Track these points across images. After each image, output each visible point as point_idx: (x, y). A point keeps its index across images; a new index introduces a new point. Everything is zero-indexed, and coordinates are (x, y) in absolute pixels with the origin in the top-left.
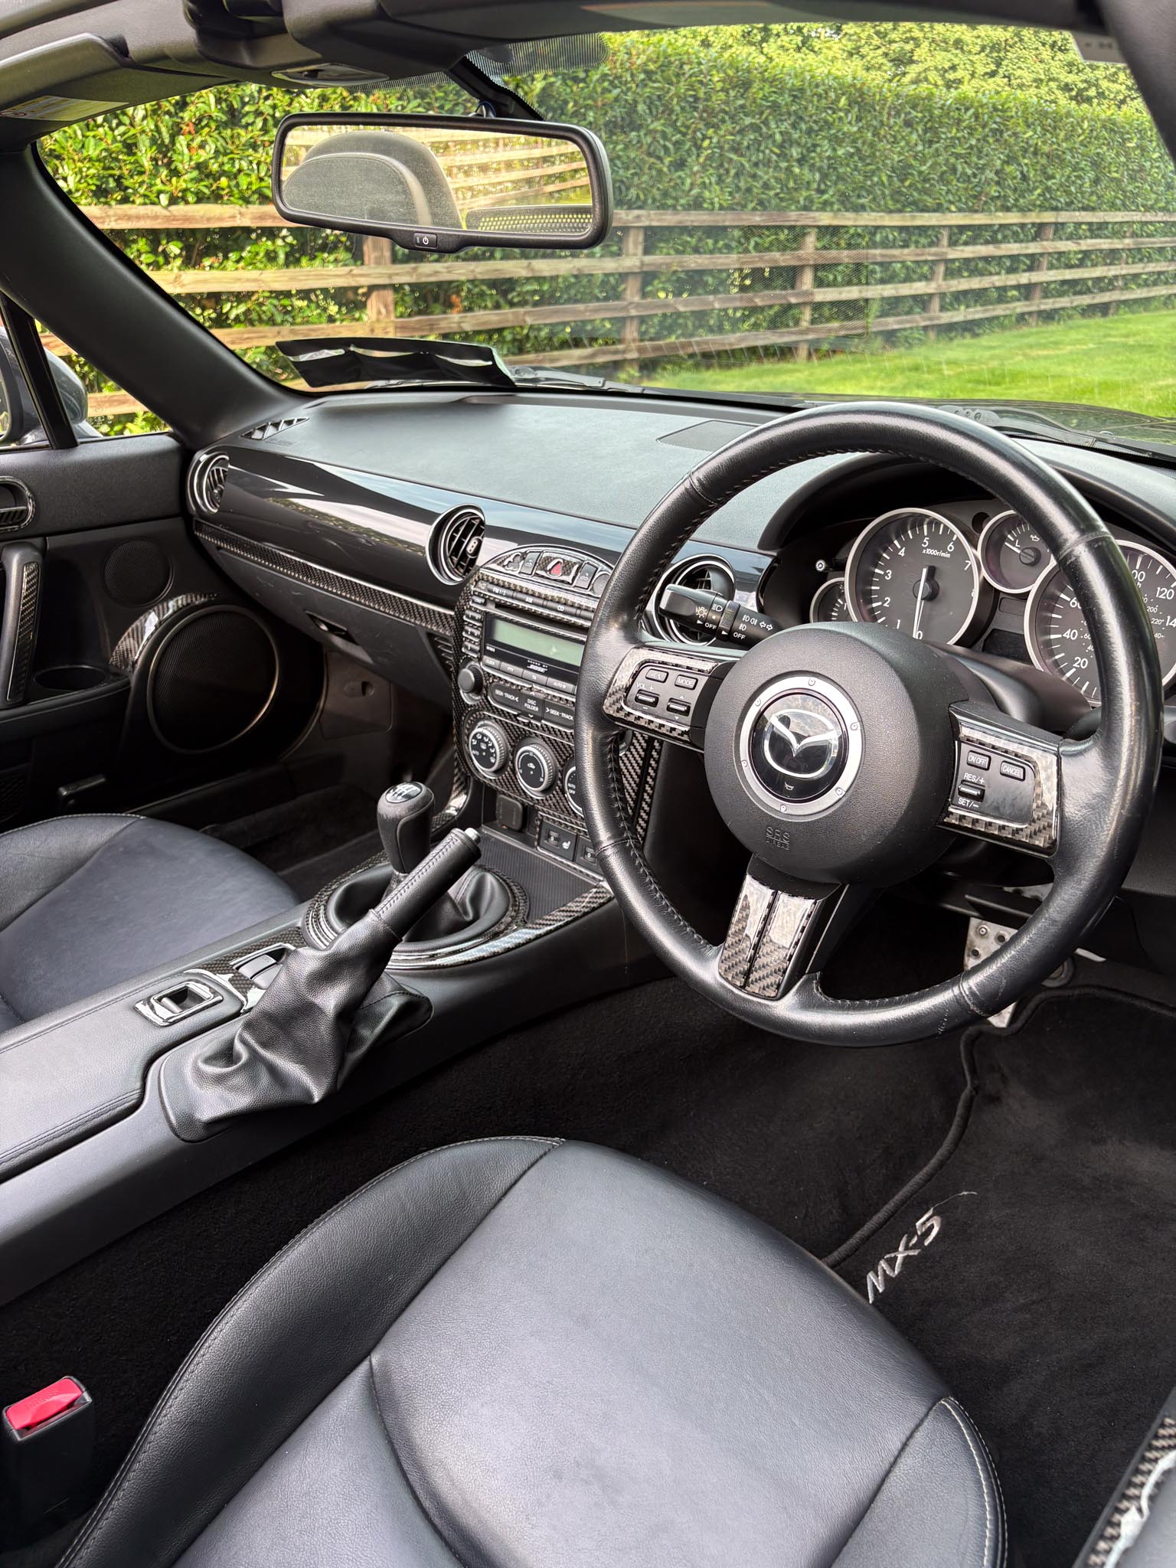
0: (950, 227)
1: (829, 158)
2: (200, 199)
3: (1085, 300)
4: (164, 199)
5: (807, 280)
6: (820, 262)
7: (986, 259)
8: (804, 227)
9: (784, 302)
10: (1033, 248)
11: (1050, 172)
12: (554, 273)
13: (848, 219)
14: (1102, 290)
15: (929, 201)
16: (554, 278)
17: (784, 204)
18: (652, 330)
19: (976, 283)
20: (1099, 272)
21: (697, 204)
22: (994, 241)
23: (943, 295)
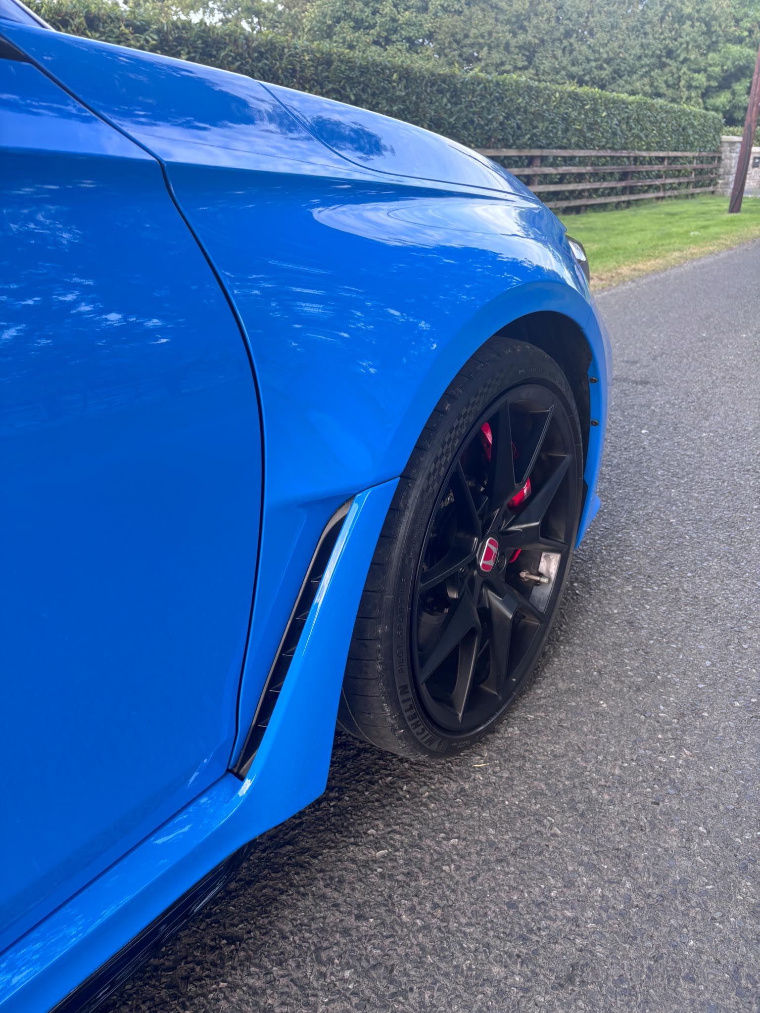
10: (528, 171)
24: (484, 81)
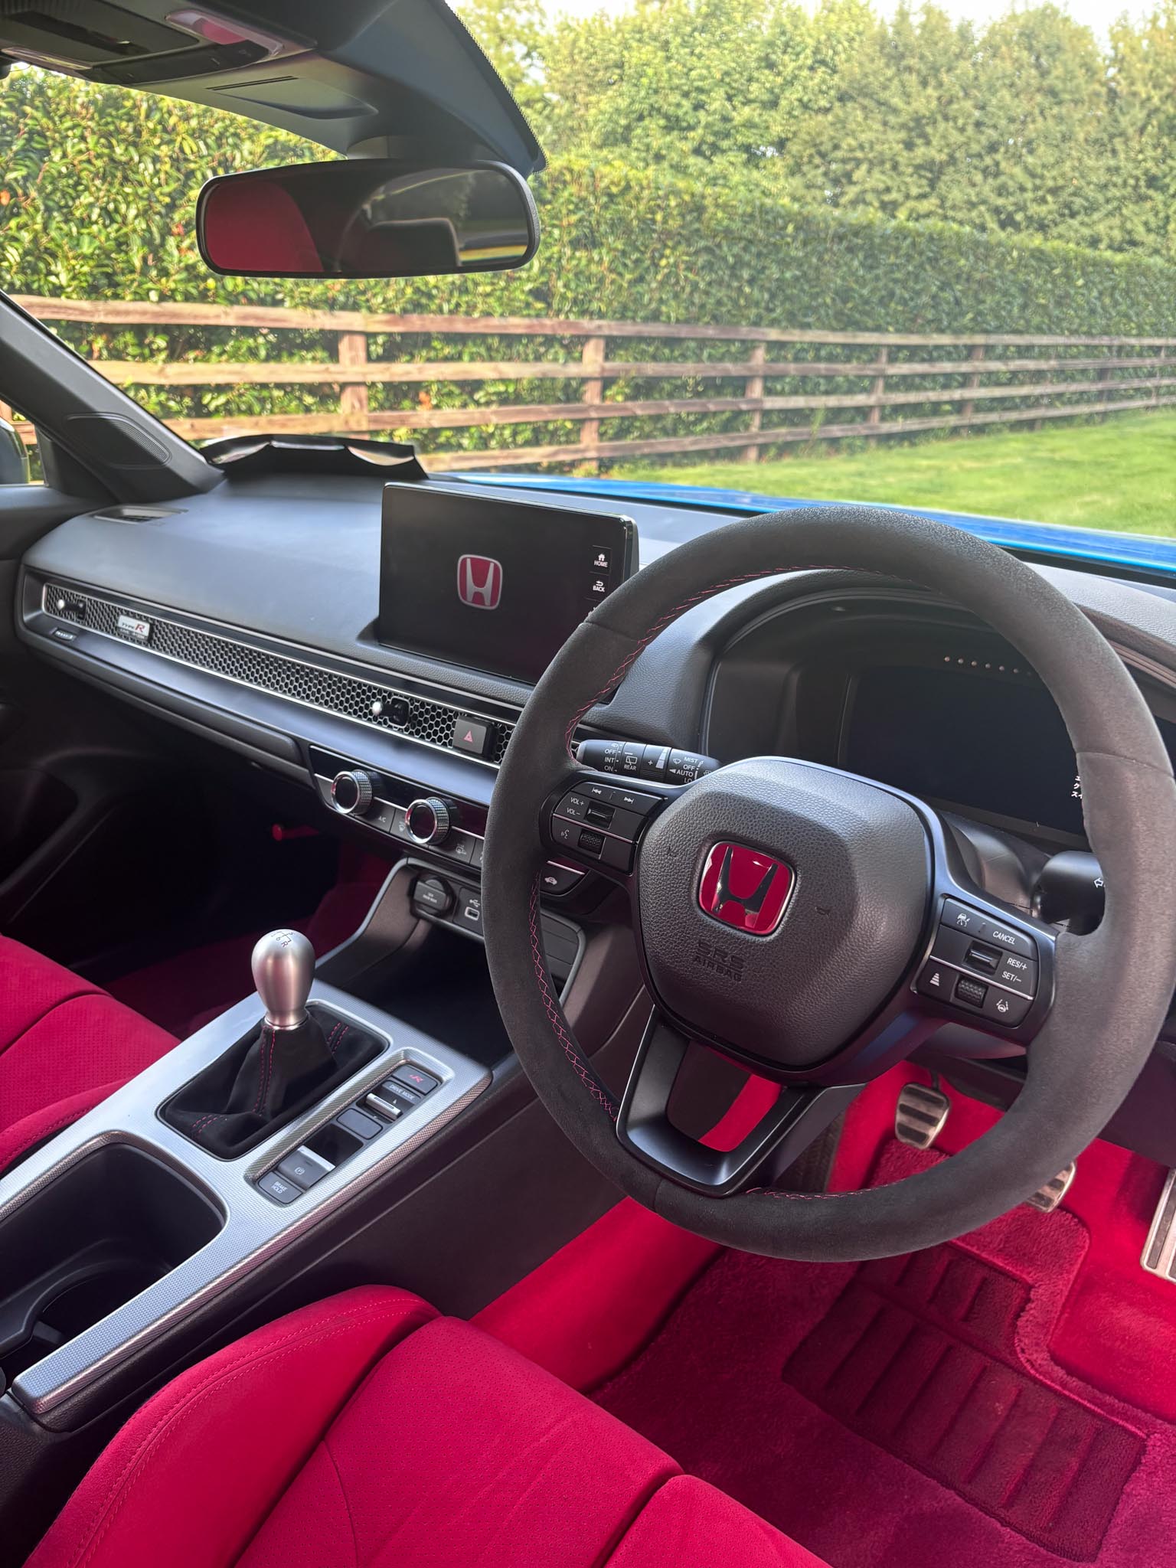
0: (889, 346)
1: (777, 280)
2: (188, 298)
3: (1014, 416)
4: (154, 296)
5: (756, 390)
6: (769, 372)
7: (923, 376)
8: (753, 341)
9: (735, 408)
10: (965, 367)
11: (981, 296)
12: (519, 376)
13: (795, 336)
14: (1029, 407)
15: (870, 323)
16: (518, 381)
17: (735, 320)
18: (611, 432)
19: (912, 397)
20: (1025, 390)
21: (655, 317)
22: (931, 360)
23: (882, 407)
24: (913, 234)
